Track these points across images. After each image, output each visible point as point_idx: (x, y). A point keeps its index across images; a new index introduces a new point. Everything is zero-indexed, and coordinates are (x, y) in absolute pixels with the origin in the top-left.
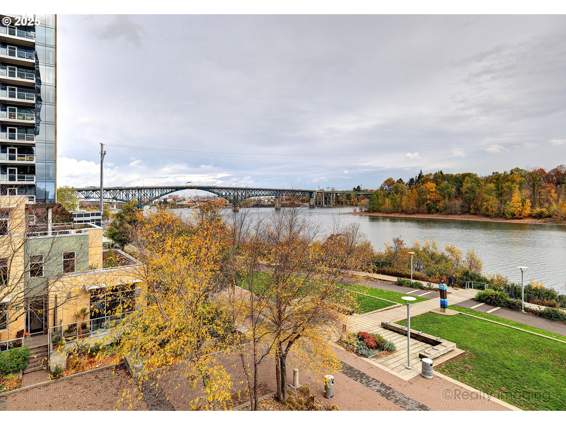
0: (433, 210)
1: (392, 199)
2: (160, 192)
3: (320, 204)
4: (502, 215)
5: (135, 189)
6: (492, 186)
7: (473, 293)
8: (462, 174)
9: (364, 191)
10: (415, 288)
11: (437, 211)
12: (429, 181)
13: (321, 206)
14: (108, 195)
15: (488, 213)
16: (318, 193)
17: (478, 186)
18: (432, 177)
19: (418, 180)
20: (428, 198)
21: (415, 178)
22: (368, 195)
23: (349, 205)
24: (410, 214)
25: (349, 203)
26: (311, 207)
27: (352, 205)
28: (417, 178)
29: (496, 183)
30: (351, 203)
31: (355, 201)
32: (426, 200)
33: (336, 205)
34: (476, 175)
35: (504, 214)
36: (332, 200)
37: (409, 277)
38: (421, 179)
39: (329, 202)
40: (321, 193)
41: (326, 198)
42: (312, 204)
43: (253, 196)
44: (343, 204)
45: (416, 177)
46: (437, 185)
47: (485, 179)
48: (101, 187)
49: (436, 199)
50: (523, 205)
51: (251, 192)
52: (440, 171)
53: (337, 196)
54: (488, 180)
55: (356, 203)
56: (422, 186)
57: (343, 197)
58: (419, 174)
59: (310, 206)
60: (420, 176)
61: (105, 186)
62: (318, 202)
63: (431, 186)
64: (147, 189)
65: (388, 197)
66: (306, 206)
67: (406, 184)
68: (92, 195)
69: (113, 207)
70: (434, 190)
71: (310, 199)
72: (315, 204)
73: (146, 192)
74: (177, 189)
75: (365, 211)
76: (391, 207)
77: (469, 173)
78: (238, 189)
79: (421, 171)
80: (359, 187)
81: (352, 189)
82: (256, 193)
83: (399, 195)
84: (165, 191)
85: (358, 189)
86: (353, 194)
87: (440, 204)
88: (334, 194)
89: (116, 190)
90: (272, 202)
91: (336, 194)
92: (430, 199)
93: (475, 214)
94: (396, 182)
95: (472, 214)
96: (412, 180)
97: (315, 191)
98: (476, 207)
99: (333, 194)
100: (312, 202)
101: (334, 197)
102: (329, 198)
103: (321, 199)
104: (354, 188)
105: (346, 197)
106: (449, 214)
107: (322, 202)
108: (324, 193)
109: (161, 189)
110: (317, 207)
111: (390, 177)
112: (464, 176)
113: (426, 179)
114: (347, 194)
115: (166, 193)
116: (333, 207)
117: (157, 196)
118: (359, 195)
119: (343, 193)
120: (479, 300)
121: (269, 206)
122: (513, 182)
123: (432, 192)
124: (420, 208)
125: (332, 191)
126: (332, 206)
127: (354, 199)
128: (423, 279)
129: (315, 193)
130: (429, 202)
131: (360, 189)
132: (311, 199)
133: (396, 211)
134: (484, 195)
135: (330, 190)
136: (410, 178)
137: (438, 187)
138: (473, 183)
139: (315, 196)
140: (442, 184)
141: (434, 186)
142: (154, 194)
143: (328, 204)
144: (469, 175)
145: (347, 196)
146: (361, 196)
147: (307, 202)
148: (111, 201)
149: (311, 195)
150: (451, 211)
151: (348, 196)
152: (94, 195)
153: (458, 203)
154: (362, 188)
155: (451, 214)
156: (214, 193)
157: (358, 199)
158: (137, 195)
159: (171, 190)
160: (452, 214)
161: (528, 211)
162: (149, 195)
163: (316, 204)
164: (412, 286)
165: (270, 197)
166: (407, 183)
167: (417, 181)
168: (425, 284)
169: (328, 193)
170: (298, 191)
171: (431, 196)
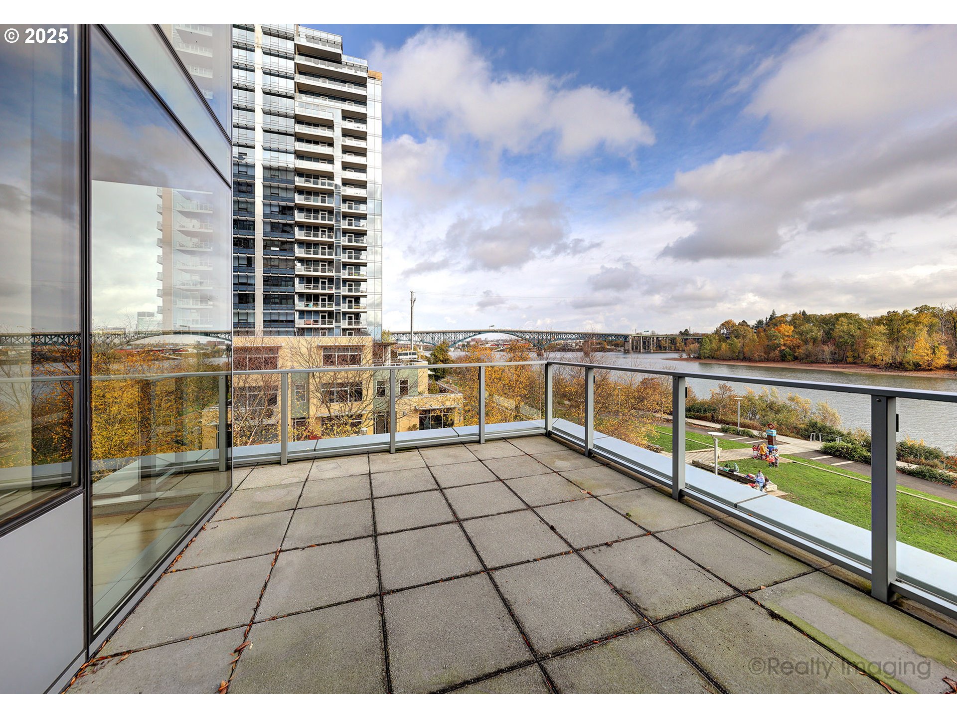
0: (789, 358)
1: (731, 344)
2: (464, 335)
3: (636, 348)
4: (898, 366)
5: (441, 333)
6: (882, 328)
7: (818, 445)
8: (835, 315)
9: (694, 335)
10: (742, 436)
11: (796, 359)
12: (784, 323)
13: (638, 350)
14: (415, 338)
15: (874, 363)
16: (634, 337)
17: (859, 328)
18: (789, 319)
19: (769, 322)
20: (782, 343)
21: (764, 320)
22: (699, 339)
23: (674, 350)
24: (756, 361)
25: (673, 348)
26: (626, 352)
27: (678, 350)
28: (768, 320)
29: (889, 325)
30: (677, 348)
31: (681, 346)
32: (779, 345)
33: (657, 350)
34: (857, 315)
35: (901, 364)
36: (652, 345)
37: (736, 424)
38: (774, 321)
39: (648, 347)
40: (638, 337)
41: (644, 343)
42: (627, 348)
43: (558, 339)
44: (666, 349)
45: (767, 318)
46: (795, 327)
47: (872, 320)
48: (411, 331)
49: (794, 345)
50: (934, 353)
51: (557, 336)
52: (802, 311)
53: (659, 340)
54: (878, 321)
55: (682, 348)
56: (774, 329)
57: (666, 341)
58: (770, 315)
59: (625, 350)
60: (772, 317)
61: (415, 329)
62: (635, 347)
63: (787, 329)
64: (452, 332)
65: (724, 341)
66: (619, 351)
67: (751, 327)
68: (402, 338)
69: (420, 349)
70: (791, 333)
71: (624, 343)
72: (630, 349)
73: (450, 335)
74: (480, 333)
75: (694, 357)
76: (729, 354)
77: (846, 313)
78: (542, 333)
79: (774, 311)
80: (686, 330)
81: (678, 333)
82: (563, 336)
83: (740, 340)
84: (469, 334)
85: (686, 333)
86: (679, 340)
87: (800, 350)
88: (655, 338)
89: (423, 333)
90: (580, 346)
91: (658, 338)
92: (784, 345)
93: (853, 363)
94: (737, 324)
95: (850, 363)
96: (760, 322)
97: (631, 335)
98: (856, 355)
99: (653, 338)
100: (629, 346)
101: (655, 341)
102: (648, 342)
103: (639, 344)
104: (681, 332)
105: (670, 342)
106: (812, 362)
107: (640, 346)
108: (642, 337)
109: (465, 332)
110: (634, 352)
111: (729, 319)
112: (838, 317)
113: (779, 321)
114: (672, 338)
115: (470, 337)
116: (653, 353)
117: (461, 338)
118: (687, 339)
119: (666, 337)
120: (824, 452)
121: (578, 350)
122: (918, 322)
123: (788, 336)
124: (770, 355)
125: (652, 334)
126: (652, 351)
127: (680, 344)
128: (755, 428)
129: (630, 337)
130: (783, 348)
131: (688, 332)
132: (626, 343)
133: (736, 358)
134: (869, 340)
135: (649, 334)
136: (758, 320)
137: (797, 331)
138: (850, 325)
139: (631, 340)
140: (802, 327)
141: (790, 329)
142: (458, 337)
143: (647, 348)
144: (845, 315)
145: (671, 340)
146: (689, 340)
147: (621, 347)
148: (418, 343)
149: (625, 339)
150: (817, 358)
151: (673, 340)
152: (404, 338)
153: (828, 349)
154: (691, 332)
155: (816, 363)
156: (517, 336)
157: (685, 344)
158: (442, 338)
159: (474, 333)
160: (819, 363)
161: (940, 361)
162: (453, 338)
163: (633, 349)
164: (737, 433)
165: (578, 341)
166: (753, 326)
167: (767, 324)
168: (755, 433)
169: (647, 337)
170: (611, 335)
171: (787, 340)
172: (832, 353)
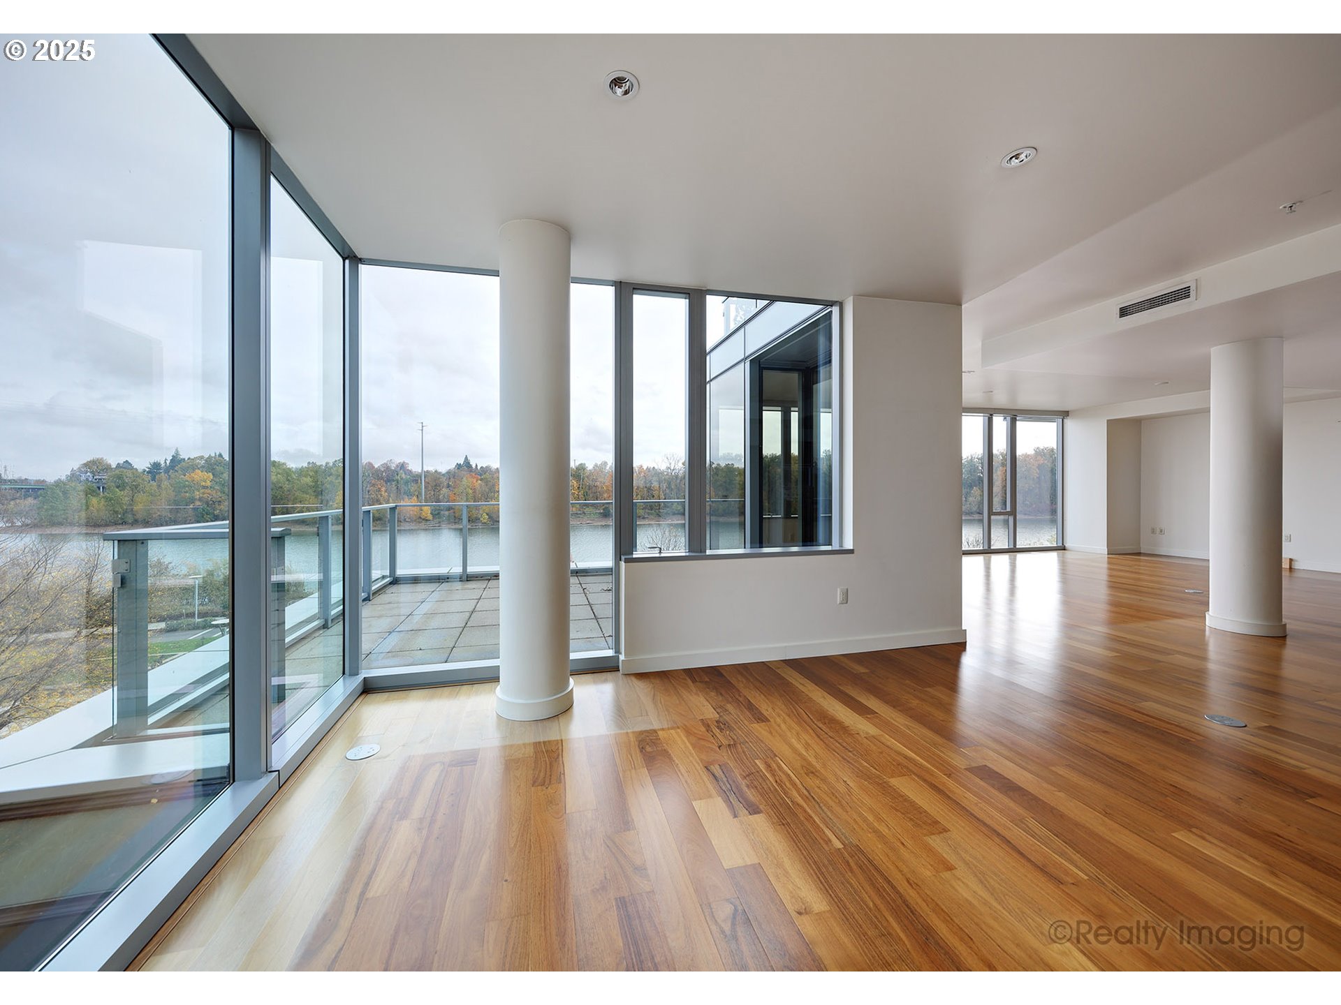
1: (109, 500)
6: (308, 480)
9: (14, 481)
12: (199, 469)
17: (288, 480)
18: (204, 463)
19: (171, 466)
20: (197, 497)
21: (162, 462)
28: (168, 462)
29: (313, 477)
32: (192, 500)
34: (284, 464)
38: (179, 464)
45: (166, 459)
49: (214, 499)
52: (217, 453)
56: (183, 476)
58: (173, 456)
60: (176, 461)
63: (200, 477)
65: (95, 494)
67: (140, 471)
70: (209, 484)
75: (25, 524)
76: (105, 515)
79: (177, 450)
83: (126, 491)
87: (222, 506)
92: (200, 500)
94: (114, 467)
96: (156, 465)
111: (100, 457)
113: (192, 465)
123: (204, 487)
124: (179, 515)
130: (198, 503)
133: (120, 522)
134: (297, 494)
136: (152, 462)
137: (215, 480)
138: (278, 476)
140: (225, 475)
141: (209, 477)
146: (4, 493)
154: (7, 476)
166: (144, 471)
167: (167, 470)
171: (204, 493)
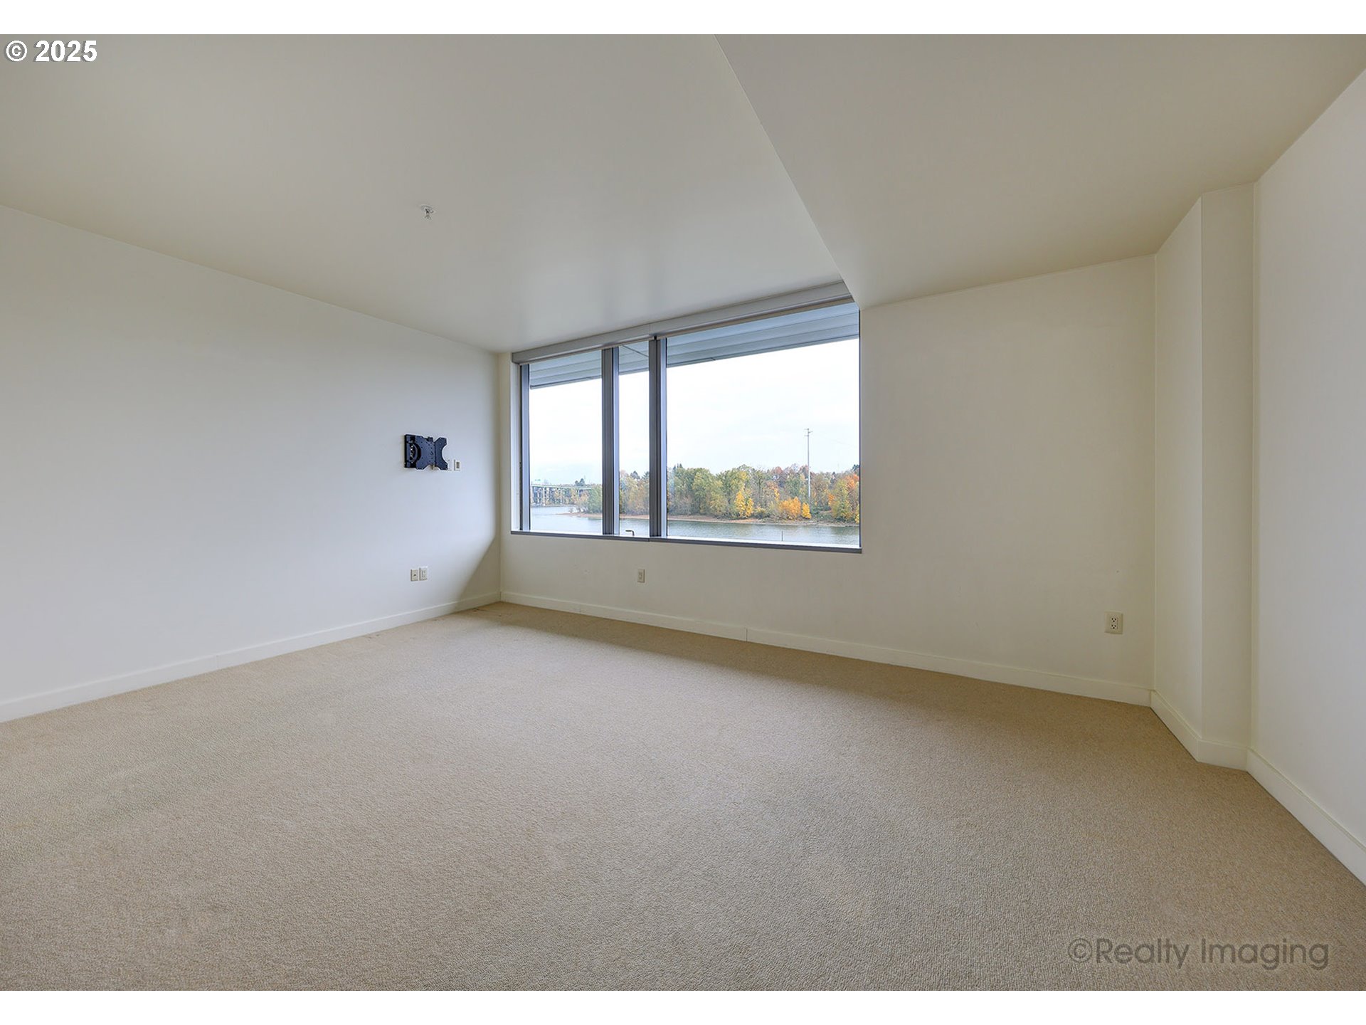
4: (728, 515)
6: (721, 484)
8: (694, 469)
9: (588, 486)
15: (715, 513)
17: (708, 483)
23: (566, 504)
24: (637, 515)
25: (568, 501)
27: (571, 504)
29: (724, 482)
30: (571, 501)
31: (575, 498)
33: (549, 504)
34: (708, 471)
35: (730, 514)
36: (544, 497)
39: (540, 500)
41: (535, 494)
44: (559, 502)
47: (716, 477)
50: (746, 505)
52: (679, 464)
53: (552, 492)
54: (719, 477)
55: (575, 501)
57: (560, 493)
67: (640, 478)
75: (584, 512)
77: (701, 468)
80: (582, 480)
81: (573, 483)
85: (580, 483)
86: (573, 492)
88: (548, 489)
91: (550, 488)
93: (705, 514)
94: (629, 475)
95: (701, 514)
98: (705, 506)
99: (545, 489)
101: (548, 493)
102: (540, 494)
104: (576, 482)
105: (564, 493)
106: (679, 514)
112: (696, 471)
114: (566, 489)
118: (582, 491)
119: (559, 488)
122: (740, 479)
125: (545, 484)
127: (574, 496)
131: (583, 483)
134: (713, 494)
135: (542, 483)
138: (702, 480)
143: (538, 502)
144: (700, 470)
150: (681, 510)
151: (567, 492)
153: (688, 501)
154: (586, 483)
157: (579, 496)
160: (682, 515)
161: (750, 511)
169: (539, 487)
172: (693, 506)
